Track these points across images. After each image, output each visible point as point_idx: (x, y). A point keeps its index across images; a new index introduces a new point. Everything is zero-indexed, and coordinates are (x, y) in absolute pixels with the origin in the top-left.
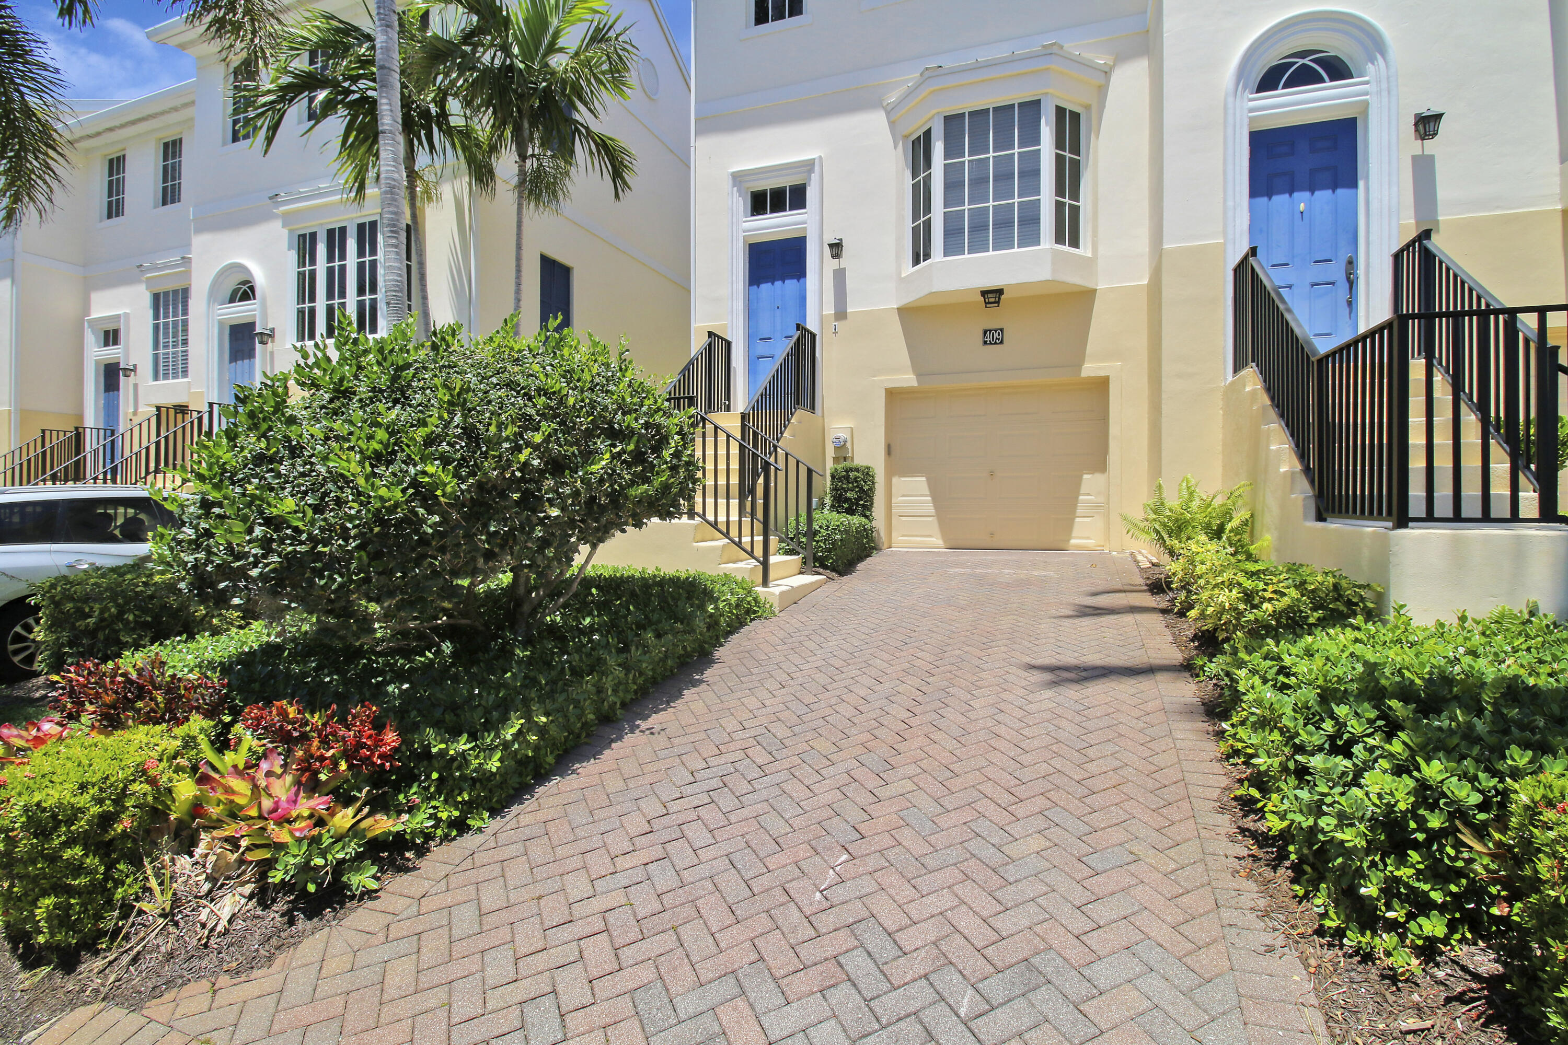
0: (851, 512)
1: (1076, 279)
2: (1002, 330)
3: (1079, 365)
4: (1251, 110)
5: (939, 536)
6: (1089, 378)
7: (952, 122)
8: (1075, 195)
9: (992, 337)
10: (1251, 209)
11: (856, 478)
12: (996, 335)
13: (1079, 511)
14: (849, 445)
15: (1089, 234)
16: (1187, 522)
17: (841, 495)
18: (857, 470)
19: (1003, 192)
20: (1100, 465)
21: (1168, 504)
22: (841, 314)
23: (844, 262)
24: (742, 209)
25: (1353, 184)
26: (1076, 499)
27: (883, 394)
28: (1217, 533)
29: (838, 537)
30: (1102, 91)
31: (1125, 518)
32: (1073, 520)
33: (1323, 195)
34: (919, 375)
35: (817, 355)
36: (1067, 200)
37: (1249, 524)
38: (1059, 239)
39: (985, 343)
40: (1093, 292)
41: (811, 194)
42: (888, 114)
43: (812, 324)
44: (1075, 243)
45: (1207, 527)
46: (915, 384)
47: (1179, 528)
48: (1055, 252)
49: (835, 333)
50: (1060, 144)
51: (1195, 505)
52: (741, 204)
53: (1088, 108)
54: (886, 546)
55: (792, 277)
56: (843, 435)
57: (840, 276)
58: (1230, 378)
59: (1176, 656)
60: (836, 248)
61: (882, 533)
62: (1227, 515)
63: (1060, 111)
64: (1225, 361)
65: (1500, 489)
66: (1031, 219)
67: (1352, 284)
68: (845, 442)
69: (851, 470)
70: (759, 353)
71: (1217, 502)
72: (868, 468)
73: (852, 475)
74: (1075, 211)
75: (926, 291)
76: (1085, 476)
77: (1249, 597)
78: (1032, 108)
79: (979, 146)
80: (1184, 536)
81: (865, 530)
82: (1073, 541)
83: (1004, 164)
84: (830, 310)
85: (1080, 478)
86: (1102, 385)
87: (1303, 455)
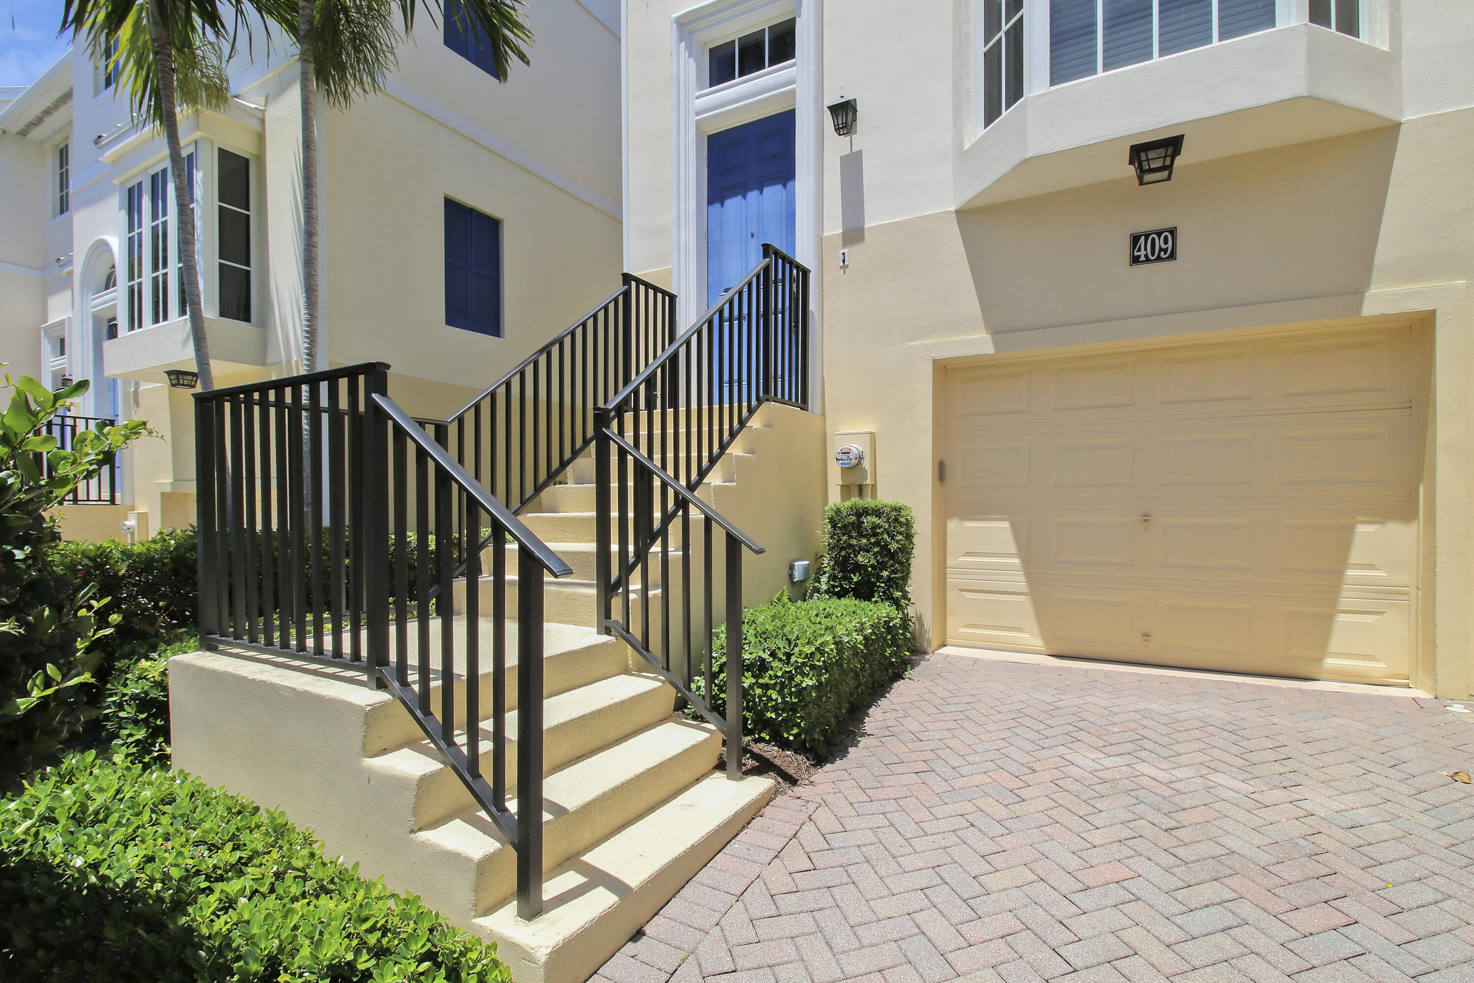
0: (864, 592)
2: (1173, 232)
3: (1358, 293)
5: (1037, 632)
6: (1384, 318)
9: (1151, 247)
11: (875, 527)
12: (1160, 243)
13: (1345, 602)
14: (866, 464)
17: (846, 559)
18: (877, 513)
20: (1400, 504)
22: (854, 233)
23: (858, 139)
24: (693, 76)
26: (1338, 574)
27: (928, 370)
29: (808, 682)
32: (1328, 619)
34: (996, 332)
35: (812, 306)
38: (1316, 16)
39: (1135, 260)
40: (1392, 129)
41: (803, 32)
43: (804, 255)
44: (1350, 24)
46: (988, 348)
49: (844, 267)
52: (694, 70)
54: (935, 643)
55: (774, 182)
56: (856, 447)
57: (852, 166)
60: (843, 114)
61: (928, 622)
68: (860, 458)
69: (866, 512)
72: (898, 510)
73: (869, 521)
76: (1361, 528)
81: (889, 630)
82: (1331, 662)
84: (834, 228)
85: (1350, 531)
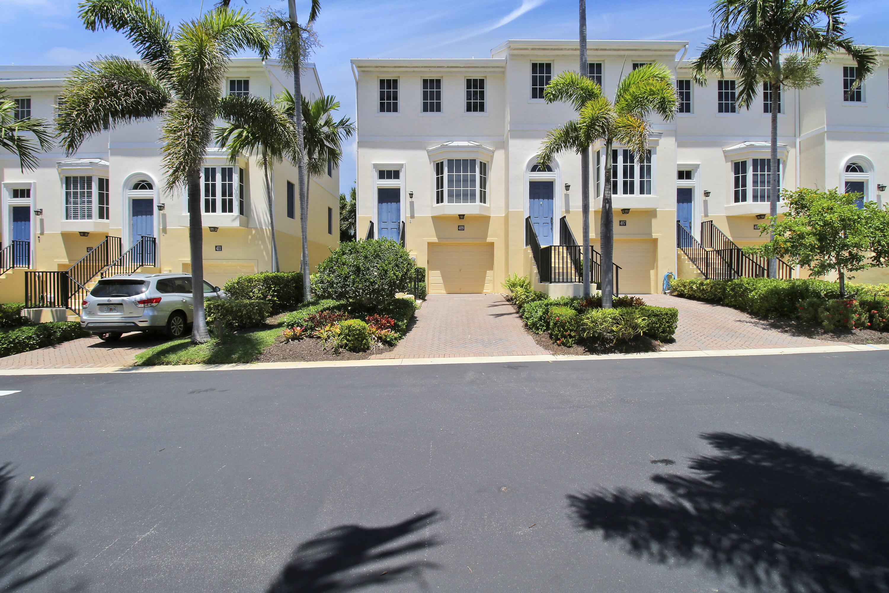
1: (485, 214)
2: (464, 226)
3: (486, 238)
4: (530, 177)
5: (444, 290)
6: (489, 242)
7: (450, 162)
8: (485, 188)
9: (461, 228)
10: (530, 202)
13: (486, 282)
14: (416, 260)
15: (489, 200)
16: (516, 284)
19: (465, 186)
20: (491, 268)
21: (511, 279)
22: (412, 217)
23: (413, 199)
25: (552, 198)
26: (485, 278)
27: (426, 244)
28: (522, 287)
30: (492, 157)
31: (501, 283)
32: (484, 285)
33: (546, 200)
34: (438, 238)
35: (405, 229)
36: (483, 190)
37: (529, 284)
38: (481, 202)
39: (459, 230)
40: (489, 217)
41: (401, 175)
42: (428, 152)
43: (403, 219)
44: (485, 202)
45: (520, 285)
46: (437, 241)
47: (514, 285)
48: (480, 206)
49: (412, 223)
50: (481, 173)
51: (517, 279)
52: (376, 175)
53: (488, 162)
55: (394, 202)
56: (414, 257)
57: (412, 204)
58: (525, 247)
59: (515, 311)
60: (411, 195)
61: (428, 289)
62: (524, 282)
63: (481, 163)
64: (524, 242)
65: (573, 277)
66: (473, 195)
67: (552, 224)
70: (382, 227)
71: (522, 279)
72: (423, 268)
74: (485, 192)
75: (443, 213)
76: (487, 271)
77: (527, 297)
78: (473, 162)
79: (458, 171)
80: (515, 287)
82: (484, 291)
83: (465, 177)
84: (409, 215)
86: (492, 244)
87: (538, 269)
